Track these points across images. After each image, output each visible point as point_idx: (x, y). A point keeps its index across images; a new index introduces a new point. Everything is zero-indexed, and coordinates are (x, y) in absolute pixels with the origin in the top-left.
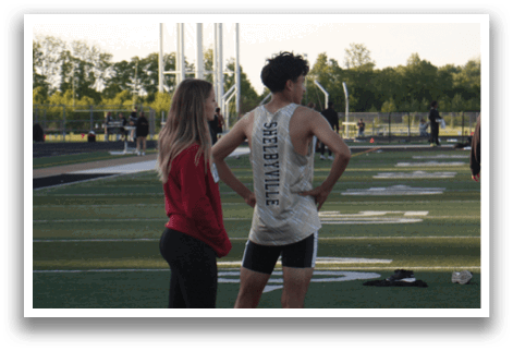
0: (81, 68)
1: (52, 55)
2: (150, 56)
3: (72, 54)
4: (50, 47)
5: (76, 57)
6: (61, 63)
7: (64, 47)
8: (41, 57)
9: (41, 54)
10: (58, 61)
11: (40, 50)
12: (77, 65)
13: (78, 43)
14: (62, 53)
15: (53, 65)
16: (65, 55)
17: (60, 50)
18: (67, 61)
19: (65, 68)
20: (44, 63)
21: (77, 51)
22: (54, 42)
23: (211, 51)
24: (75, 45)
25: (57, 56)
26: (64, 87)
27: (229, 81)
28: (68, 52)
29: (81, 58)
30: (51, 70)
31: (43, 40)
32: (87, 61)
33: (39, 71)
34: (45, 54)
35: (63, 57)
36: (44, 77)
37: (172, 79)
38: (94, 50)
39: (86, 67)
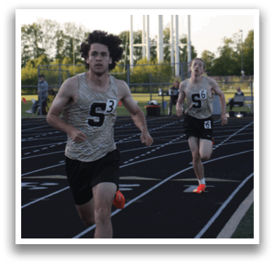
0: (71, 43)
1: (49, 34)
2: (122, 34)
3: (65, 32)
4: (49, 28)
5: (67, 35)
6: (56, 39)
7: (58, 27)
8: (42, 35)
9: (42, 33)
10: (54, 38)
11: (41, 30)
12: (68, 41)
13: (69, 24)
14: (57, 32)
15: (50, 41)
16: (59, 34)
17: (56, 30)
18: (60, 38)
19: (59, 44)
20: (44, 40)
21: (68, 30)
22: (51, 24)
23: (168, 29)
24: (67, 26)
25: (53, 34)
26: (58, 56)
27: (182, 52)
28: (62, 32)
29: (71, 36)
30: (49, 44)
31: (43, 22)
32: (75, 38)
33: (40, 46)
34: (44, 33)
35: (58, 35)
36: (43, 50)
37: (139, 50)
38: (80, 29)
39: (74, 42)
